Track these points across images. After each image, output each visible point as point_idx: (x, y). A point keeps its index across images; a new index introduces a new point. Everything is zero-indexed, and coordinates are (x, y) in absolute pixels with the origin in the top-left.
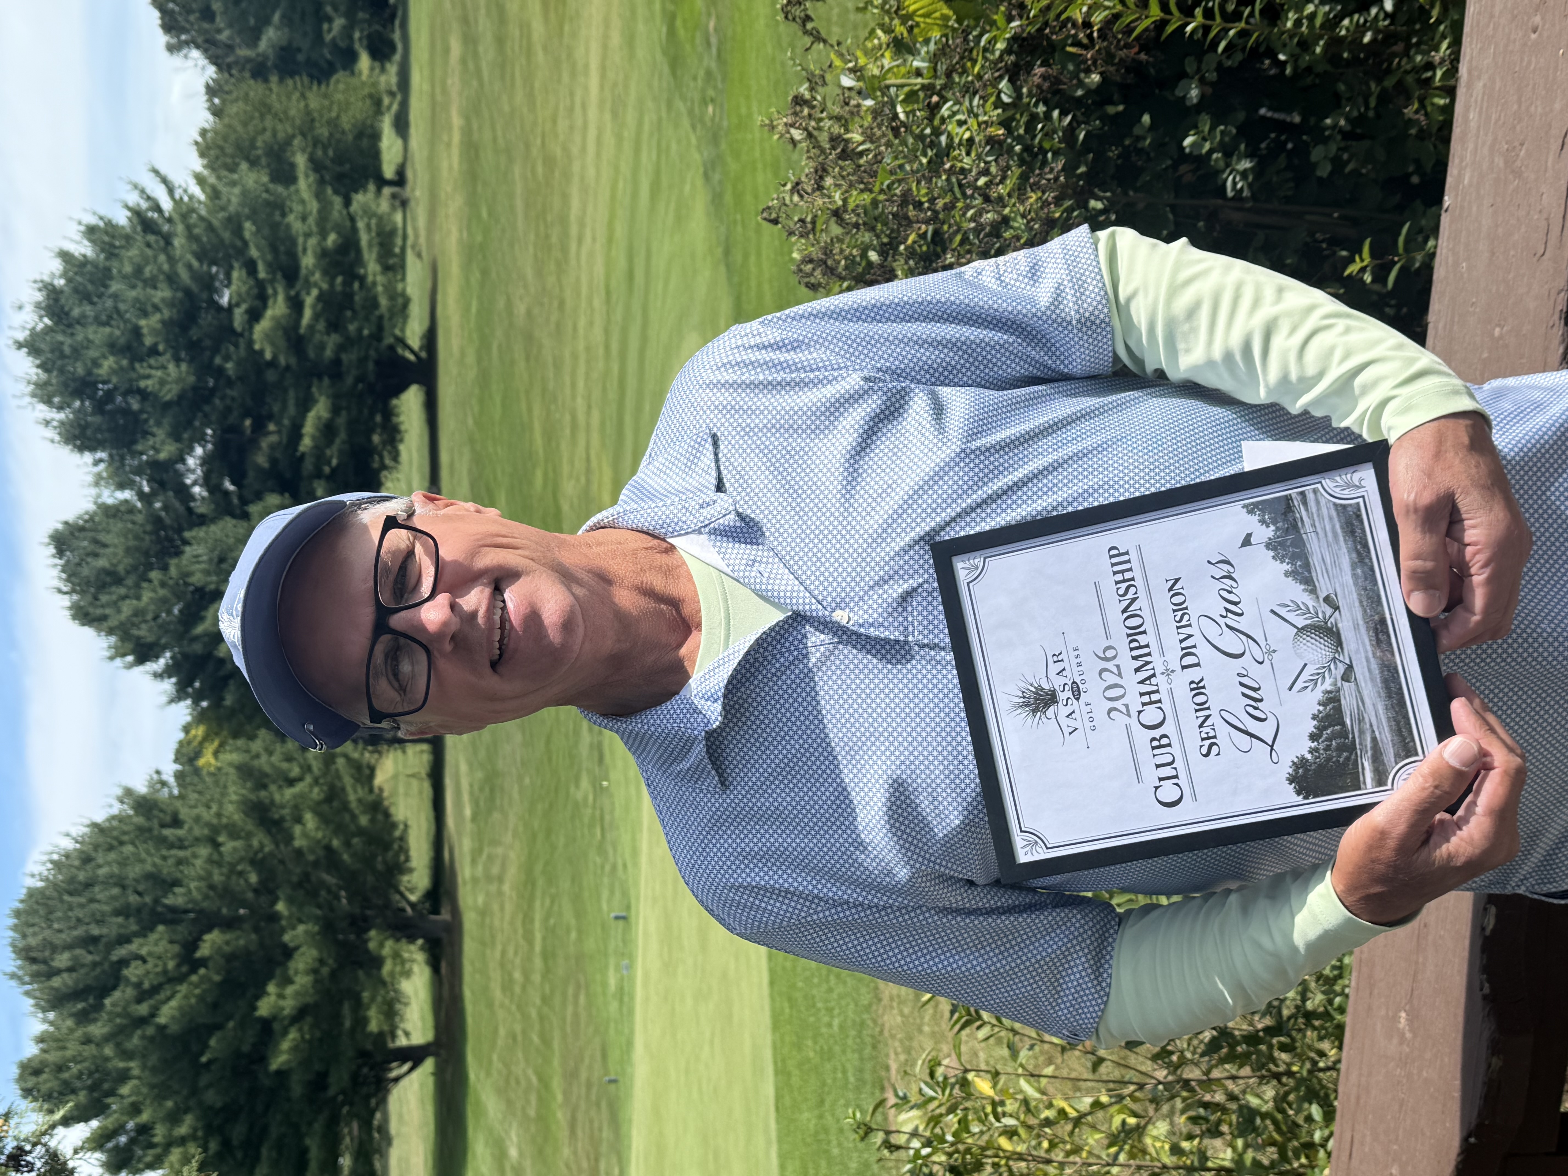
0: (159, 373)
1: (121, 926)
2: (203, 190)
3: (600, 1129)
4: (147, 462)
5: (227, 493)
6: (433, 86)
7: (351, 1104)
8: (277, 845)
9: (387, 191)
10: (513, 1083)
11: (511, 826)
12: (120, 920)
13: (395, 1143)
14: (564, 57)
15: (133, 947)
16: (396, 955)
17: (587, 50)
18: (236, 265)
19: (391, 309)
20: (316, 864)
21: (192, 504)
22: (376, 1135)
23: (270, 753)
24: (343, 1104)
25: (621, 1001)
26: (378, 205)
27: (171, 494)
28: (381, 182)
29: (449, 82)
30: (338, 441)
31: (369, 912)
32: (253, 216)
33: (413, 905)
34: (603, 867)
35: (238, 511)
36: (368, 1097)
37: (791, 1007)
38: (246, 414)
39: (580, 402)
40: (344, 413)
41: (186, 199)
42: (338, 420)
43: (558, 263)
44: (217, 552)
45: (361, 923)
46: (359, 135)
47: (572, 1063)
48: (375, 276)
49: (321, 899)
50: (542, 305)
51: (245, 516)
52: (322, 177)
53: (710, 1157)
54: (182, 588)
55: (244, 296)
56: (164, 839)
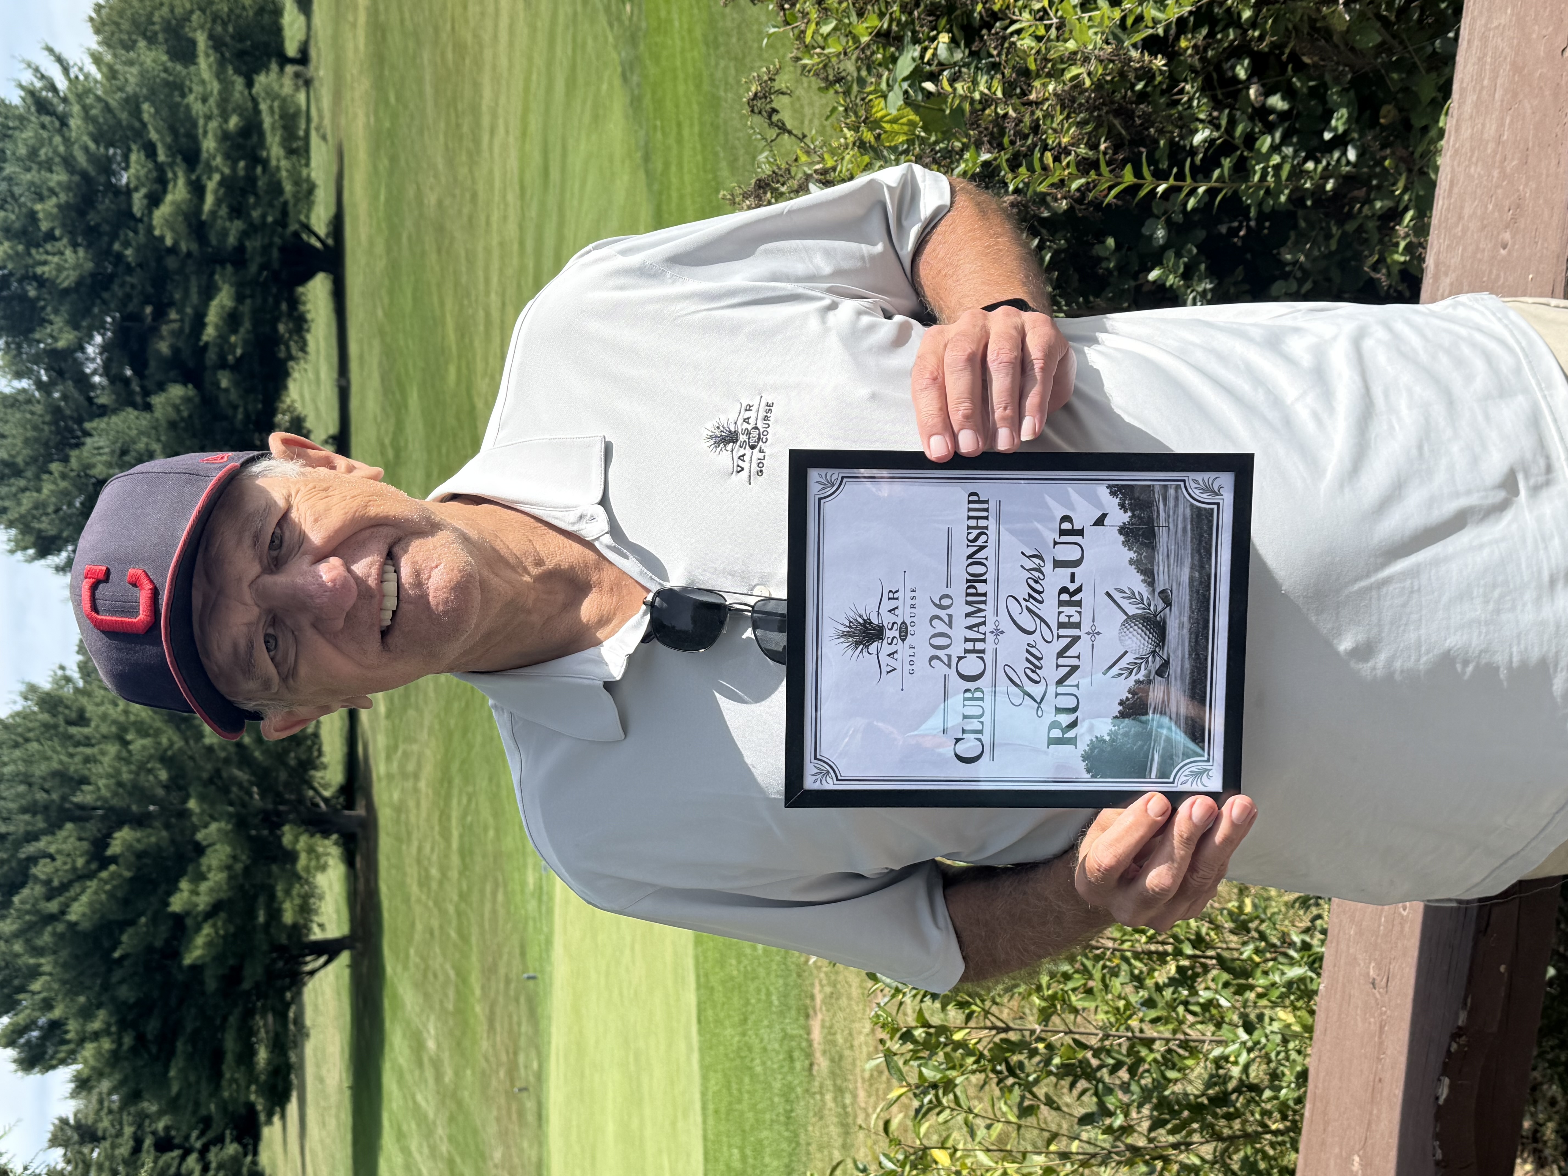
0: (56, 259)
1: (27, 823)
2: (99, 69)
3: (519, 1024)
4: (44, 349)
5: (126, 381)
7: (266, 998)
8: (187, 742)
9: (290, 69)
10: (430, 976)
11: (426, 723)
12: (27, 817)
13: (313, 1033)
15: (42, 844)
16: (311, 850)
18: (134, 147)
19: (295, 195)
20: (227, 761)
21: (92, 394)
22: (292, 1027)
24: (258, 997)
25: (540, 901)
26: (282, 86)
27: (70, 383)
28: (284, 60)
30: (242, 330)
31: (282, 808)
32: (151, 97)
33: (326, 800)
35: (138, 399)
36: (283, 991)
38: (147, 301)
40: (248, 301)
41: (81, 77)
42: (241, 308)
43: (470, 154)
44: (119, 445)
45: (275, 819)
46: (261, 11)
47: (490, 959)
48: (278, 160)
49: (232, 796)
50: (454, 196)
51: (148, 407)
52: (222, 55)
53: (631, 1059)
54: (83, 480)
55: (143, 179)
56: (70, 737)
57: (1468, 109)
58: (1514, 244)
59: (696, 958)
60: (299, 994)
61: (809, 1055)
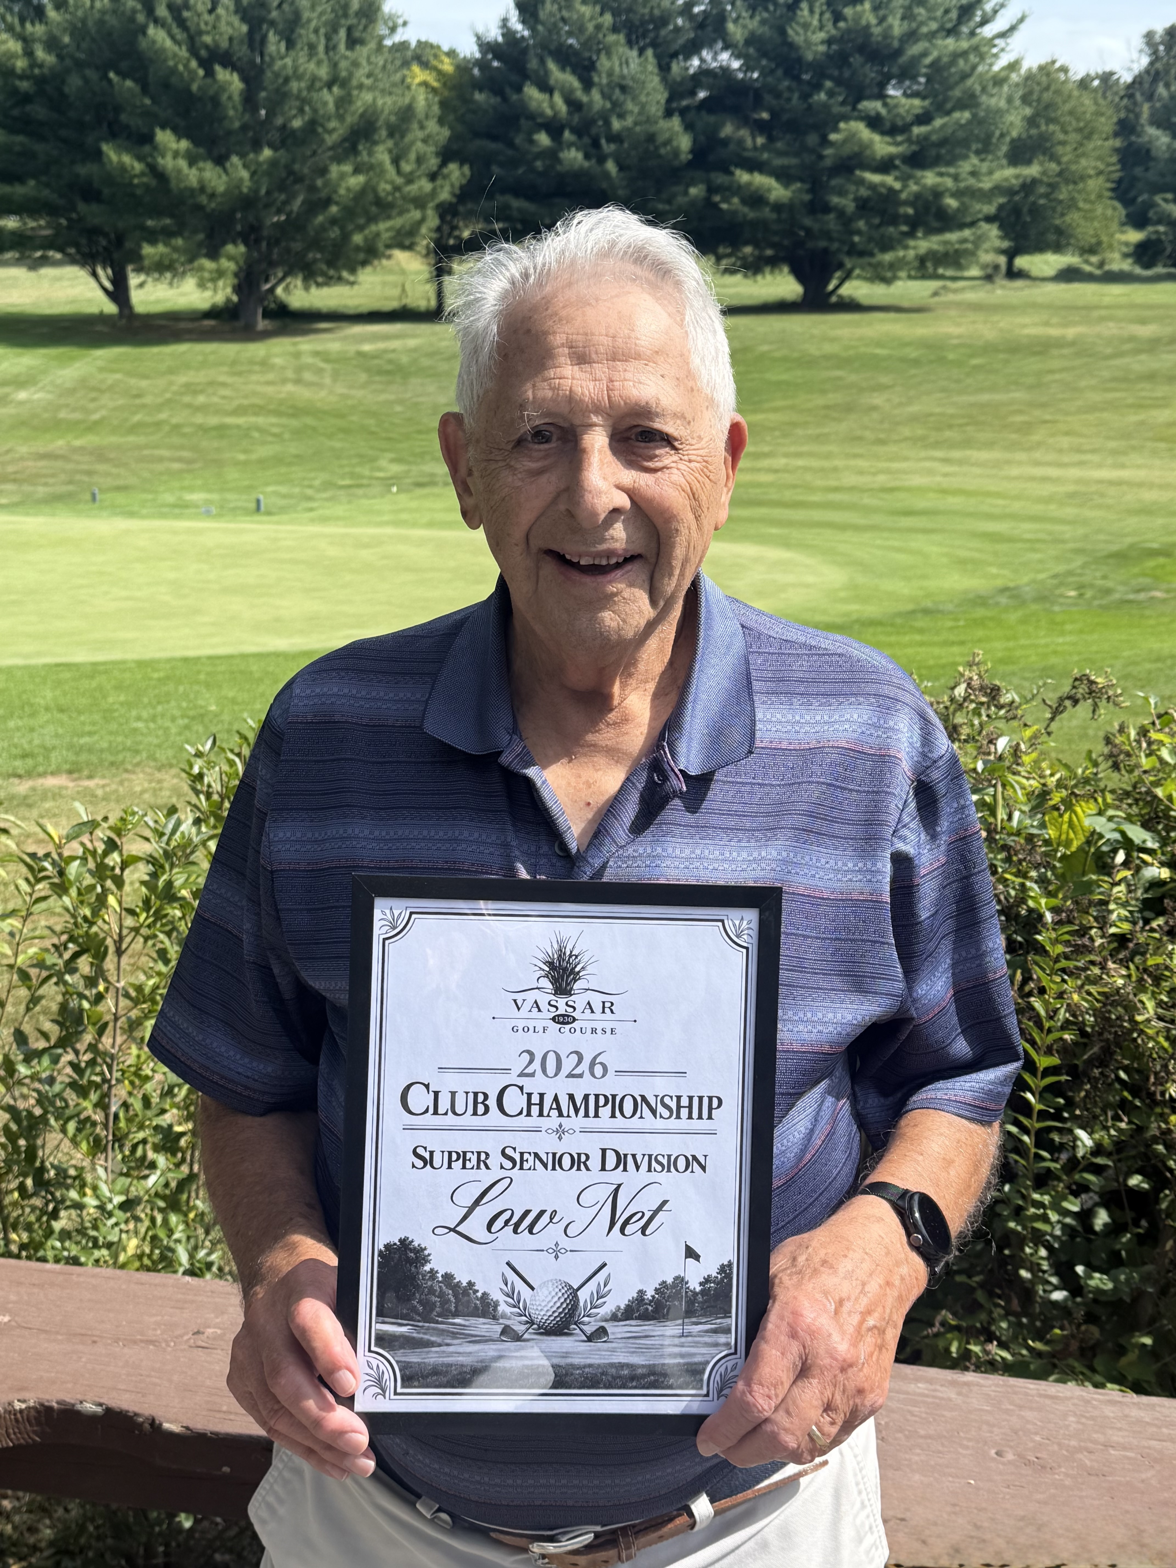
0: (815, 22)
2: (1003, 69)
3: (46, 484)
4: (724, 10)
5: (693, 93)
6: (1107, 307)
7: (69, 228)
8: (331, 148)
9: (1002, 260)
10: (93, 395)
11: (353, 392)
13: (32, 275)
14: (1134, 442)
16: (220, 274)
17: (1139, 467)
18: (927, 103)
19: (880, 264)
20: (312, 189)
21: (681, 57)
22: (38, 254)
23: (425, 141)
24: (69, 220)
25: (175, 506)
26: (987, 251)
27: (692, 35)
28: (1011, 254)
29: (1111, 324)
30: (746, 210)
31: (264, 245)
32: (976, 120)
33: (272, 290)
34: (310, 487)
35: (674, 105)
36: (77, 245)
37: (159, 680)
38: (774, 114)
39: (781, 462)
40: (774, 216)
41: (995, 50)
42: (767, 210)
43: (923, 438)
44: (631, 83)
45: (253, 237)
46: (1060, 231)
47: (112, 455)
48: (915, 248)
49: (276, 195)
50: (882, 422)
51: (668, 113)
52: (1017, 193)
53: (13, 597)
54: (595, 48)
55: (895, 111)
56: (335, 31)
57: (1135, 1413)
58: (1003, 1464)
59: (124, 662)
60: (73, 261)
61: (30, 774)
